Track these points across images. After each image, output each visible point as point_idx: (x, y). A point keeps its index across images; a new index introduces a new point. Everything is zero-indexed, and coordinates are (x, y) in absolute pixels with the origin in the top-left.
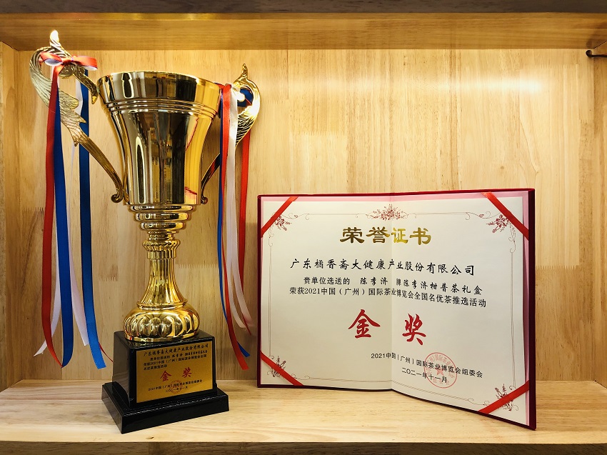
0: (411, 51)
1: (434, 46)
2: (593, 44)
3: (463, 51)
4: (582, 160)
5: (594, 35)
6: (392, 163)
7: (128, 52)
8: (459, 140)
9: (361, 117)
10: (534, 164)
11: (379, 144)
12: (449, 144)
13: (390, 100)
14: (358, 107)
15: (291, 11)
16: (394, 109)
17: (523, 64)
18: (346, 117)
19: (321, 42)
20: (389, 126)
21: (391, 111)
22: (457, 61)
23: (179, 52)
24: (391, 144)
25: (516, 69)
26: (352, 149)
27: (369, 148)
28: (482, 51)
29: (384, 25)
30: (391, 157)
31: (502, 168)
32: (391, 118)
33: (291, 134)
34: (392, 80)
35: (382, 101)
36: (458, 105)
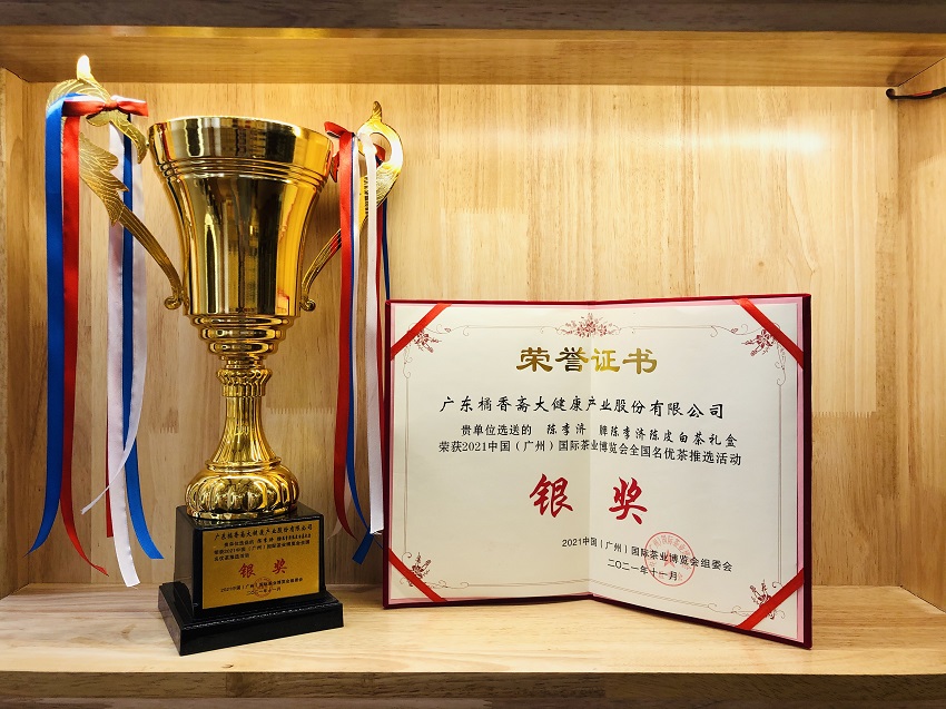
0: (625, 88)
1: (659, 80)
2: (897, 80)
3: (702, 89)
4: (880, 252)
5: (898, 66)
6: (595, 256)
7: (196, 86)
8: (696, 223)
9: (549, 187)
10: (808, 259)
11: (575, 228)
12: (681, 227)
13: (593, 162)
14: (544, 171)
15: (444, 26)
16: (598, 174)
17: (791, 108)
18: (526, 186)
19: (488, 73)
20: (591, 201)
21: (594, 177)
22: (694, 103)
23: (273, 86)
24: (595, 228)
25: (783, 116)
26: (534, 233)
27: (561, 233)
28: (731, 89)
29: (584, 49)
30: (594, 247)
31: (761, 264)
32: (594, 188)
33: (443, 211)
34: (595, 130)
35: (579, 162)
36: (695, 170)
